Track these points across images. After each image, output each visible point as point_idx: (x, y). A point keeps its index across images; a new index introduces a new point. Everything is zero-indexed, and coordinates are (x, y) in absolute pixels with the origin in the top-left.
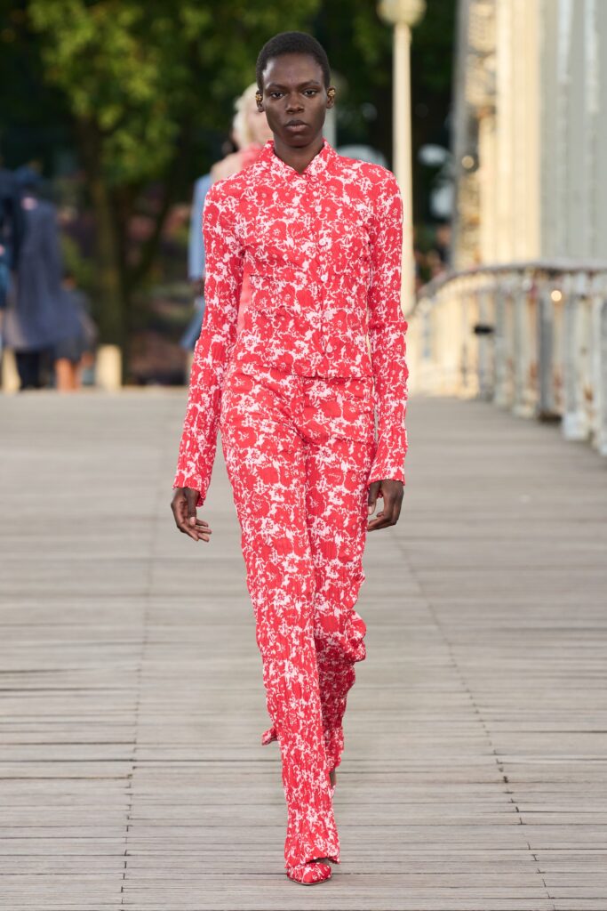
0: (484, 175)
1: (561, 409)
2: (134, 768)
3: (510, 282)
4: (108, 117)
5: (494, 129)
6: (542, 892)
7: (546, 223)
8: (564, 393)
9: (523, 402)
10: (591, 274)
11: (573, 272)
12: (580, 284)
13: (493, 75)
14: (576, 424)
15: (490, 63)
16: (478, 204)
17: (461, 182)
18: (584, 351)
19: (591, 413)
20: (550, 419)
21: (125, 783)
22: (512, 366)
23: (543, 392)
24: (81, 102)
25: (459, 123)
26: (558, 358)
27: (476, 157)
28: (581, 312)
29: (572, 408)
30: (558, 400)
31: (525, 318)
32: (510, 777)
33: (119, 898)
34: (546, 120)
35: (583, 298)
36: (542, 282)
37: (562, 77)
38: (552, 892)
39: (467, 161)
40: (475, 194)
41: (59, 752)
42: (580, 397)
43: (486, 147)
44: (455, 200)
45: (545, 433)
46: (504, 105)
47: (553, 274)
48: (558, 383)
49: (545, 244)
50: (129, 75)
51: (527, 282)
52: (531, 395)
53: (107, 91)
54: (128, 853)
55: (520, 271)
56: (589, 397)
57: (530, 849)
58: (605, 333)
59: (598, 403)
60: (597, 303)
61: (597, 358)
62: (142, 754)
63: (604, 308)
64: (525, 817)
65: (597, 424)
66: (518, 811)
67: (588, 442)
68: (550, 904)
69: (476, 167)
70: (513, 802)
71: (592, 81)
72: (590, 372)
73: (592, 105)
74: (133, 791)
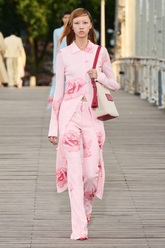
0: (122, 36)
1: (140, 92)
2: (38, 177)
3: (128, 61)
4: (32, 22)
5: (125, 25)
6: (134, 207)
7: (137, 48)
8: (141, 88)
9: (131, 90)
10: (147, 60)
11: (143, 59)
12: (145, 62)
13: (124, 12)
14: (143, 95)
15: (124, 9)
16: (121, 43)
17: (117, 38)
18: (145, 78)
19: (147, 93)
20: (137, 94)
21: (36, 181)
22: (129, 81)
23: (136, 88)
24: (26, 18)
25: (116, 24)
26: (140, 80)
27: (120, 32)
28: (145, 69)
29: (143, 92)
30: (139, 89)
31: (132, 70)
32: (127, 179)
33: (34, 208)
35: (145, 65)
36: (136, 62)
37: (141, 13)
38: (137, 207)
39: (118, 33)
40: (120, 40)
41: (20, 174)
42: (145, 89)
43: (123, 29)
44: (115, 42)
45: (136, 97)
46: (127, 19)
47: (138, 60)
48: (139, 86)
49: (136, 53)
50: (36, 11)
51: (132, 62)
52: (133, 88)
53: (31, 16)
54: (36, 197)
55: (131, 59)
56: (147, 89)
57: (131, 197)
58: (151, 74)
59: (149, 91)
60: (149, 67)
61: (148, 80)
62: (39, 174)
63: (151, 68)
64: (130, 189)
65: (148, 95)
66: (128, 188)
67: (146, 100)
68: (136, 210)
69: (120, 34)
70: (127, 185)
71: (148, 14)
72: (147, 83)
73: (148, 19)
74: (37, 183)
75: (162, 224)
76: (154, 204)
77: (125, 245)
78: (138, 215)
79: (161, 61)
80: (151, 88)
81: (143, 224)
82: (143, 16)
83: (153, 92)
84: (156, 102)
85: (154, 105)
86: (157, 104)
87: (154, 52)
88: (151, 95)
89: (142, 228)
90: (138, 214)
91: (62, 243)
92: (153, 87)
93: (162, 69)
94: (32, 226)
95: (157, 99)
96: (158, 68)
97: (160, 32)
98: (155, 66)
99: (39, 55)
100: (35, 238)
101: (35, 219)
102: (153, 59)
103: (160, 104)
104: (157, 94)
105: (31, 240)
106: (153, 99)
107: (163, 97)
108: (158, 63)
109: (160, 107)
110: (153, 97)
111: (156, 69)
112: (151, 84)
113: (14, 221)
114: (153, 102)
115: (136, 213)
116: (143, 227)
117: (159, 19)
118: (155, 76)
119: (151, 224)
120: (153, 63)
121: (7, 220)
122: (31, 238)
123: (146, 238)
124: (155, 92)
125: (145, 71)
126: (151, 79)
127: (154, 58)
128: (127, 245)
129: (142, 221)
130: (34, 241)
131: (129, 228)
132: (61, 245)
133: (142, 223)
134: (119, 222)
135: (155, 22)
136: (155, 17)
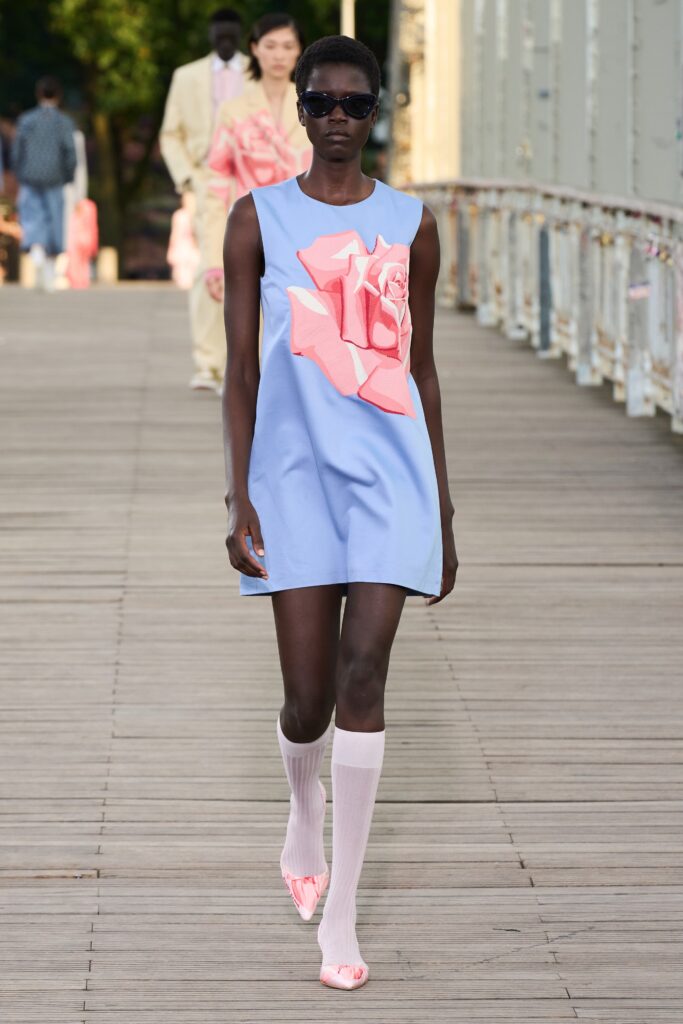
0: (414, 110)
1: (476, 301)
2: (125, 593)
4: (105, 59)
5: (423, 71)
6: (456, 695)
7: (465, 149)
8: (478, 288)
9: (446, 295)
10: (501, 191)
11: (486, 190)
12: (492, 199)
13: (422, 28)
14: (488, 313)
15: (419, 18)
16: (409, 133)
17: (397, 115)
18: (495, 254)
19: (500, 304)
20: (467, 309)
21: (116, 605)
23: (461, 287)
24: (81, 48)
25: (394, 68)
26: (474, 259)
27: (407, 94)
28: (492, 221)
29: (485, 300)
30: (473, 293)
31: (447, 225)
33: (111, 699)
34: (465, 63)
35: (495, 210)
36: (461, 197)
37: (478, 30)
38: (465, 695)
39: (401, 98)
40: (407, 125)
41: (62, 581)
42: (491, 291)
43: (416, 86)
44: (391, 129)
45: (462, 320)
46: (430, 52)
47: (470, 190)
48: (474, 279)
49: (464, 167)
50: (119, 25)
51: (448, 197)
52: (451, 289)
53: (102, 39)
54: (121, 661)
55: (443, 188)
56: (499, 291)
57: (446, 660)
58: (512, 239)
59: (506, 296)
60: (506, 215)
61: (505, 260)
62: (132, 582)
63: (512, 219)
64: (443, 634)
65: (505, 313)
66: (437, 629)
67: (498, 328)
68: (462, 705)
69: (408, 102)
70: (433, 621)
71: (502, 33)
72: (500, 271)
73: (502, 52)
74: (124, 611)
75: (552, 753)
76: (524, 686)
77: (425, 825)
78: (468, 723)
79: (548, 196)
80: (513, 289)
81: (486, 752)
82: (487, 41)
83: (520, 301)
84: (530, 336)
85: (525, 346)
86: (536, 341)
87: (525, 164)
88: (513, 311)
89: (485, 766)
90: (470, 720)
91: (209, 818)
92: (519, 283)
93: (553, 224)
94: (106, 760)
95: (535, 326)
96: (539, 220)
97: (544, 95)
98: (527, 214)
99: (129, 174)
100: (116, 802)
101: (118, 737)
102: (520, 190)
103: (546, 344)
104: (536, 308)
105: (104, 809)
106: (521, 327)
107: (553, 317)
108: (538, 203)
109: (544, 355)
110: (522, 319)
111: (531, 224)
112: (513, 275)
113: (45, 744)
114: (521, 335)
115: (465, 715)
116: (488, 763)
117: (540, 50)
118: (527, 246)
119: (514, 753)
120: (520, 202)
121: (22, 739)
122: (102, 801)
123: (496, 802)
124: (528, 303)
125: (495, 228)
126: (513, 258)
127: (524, 183)
128: (432, 825)
129: (483, 745)
130: (112, 813)
131: (439, 766)
132: (206, 825)
133: (483, 749)
134: (404, 746)
135: (528, 61)
136: (529, 43)
